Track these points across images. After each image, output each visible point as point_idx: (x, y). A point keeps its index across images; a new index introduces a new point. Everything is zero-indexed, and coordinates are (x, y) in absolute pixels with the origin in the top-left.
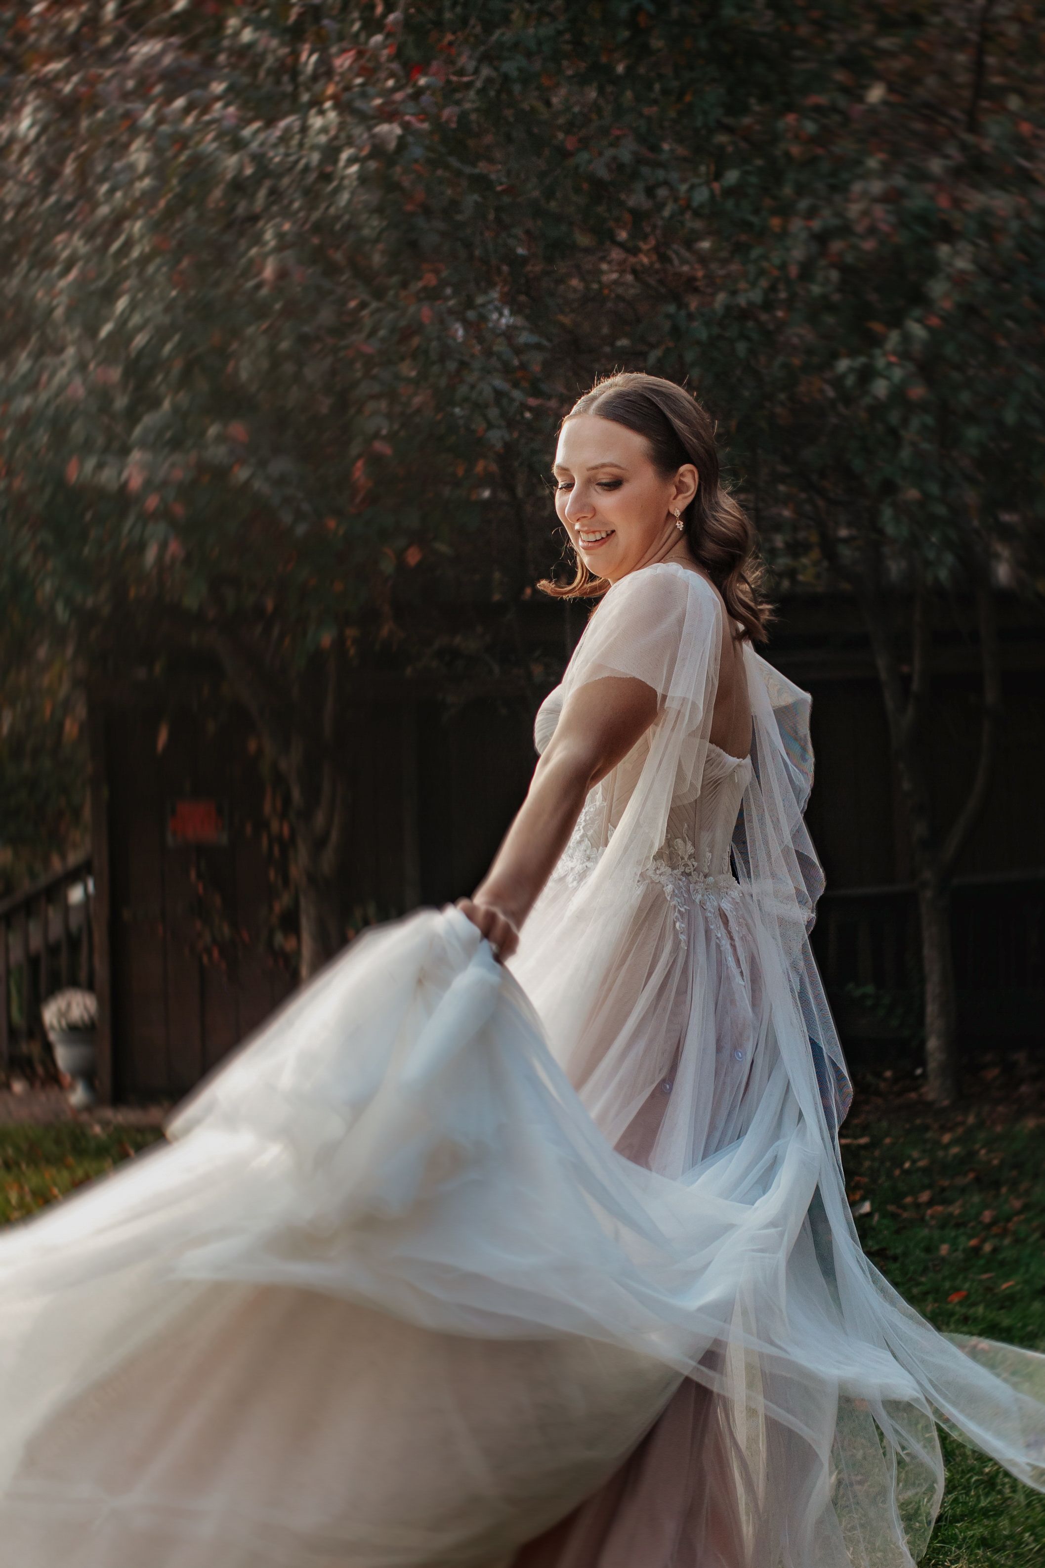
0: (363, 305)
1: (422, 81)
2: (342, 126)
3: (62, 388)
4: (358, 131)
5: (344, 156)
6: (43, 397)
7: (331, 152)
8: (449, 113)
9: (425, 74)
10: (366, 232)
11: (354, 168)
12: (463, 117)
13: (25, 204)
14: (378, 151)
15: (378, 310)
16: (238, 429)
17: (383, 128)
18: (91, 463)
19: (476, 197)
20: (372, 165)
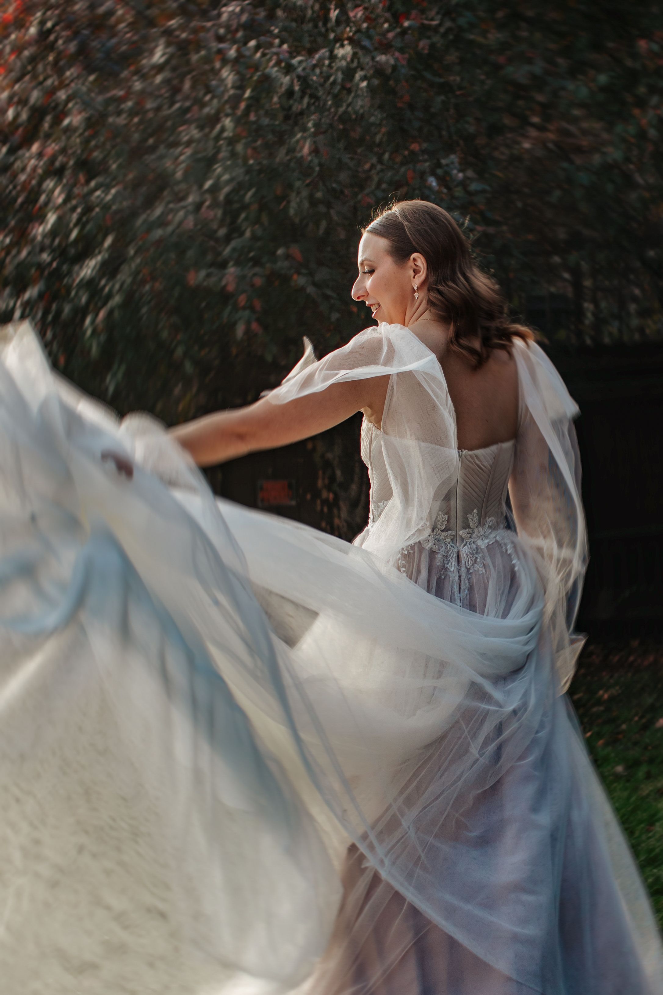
0: (373, 166)
1: (406, 24)
2: (355, 55)
3: (181, 223)
4: (366, 60)
5: (358, 76)
6: (170, 229)
7: (349, 73)
8: (423, 44)
9: (408, 19)
10: (372, 119)
11: (364, 84)
12: (432, 46)
13: (158, 109)
14: (379, 72)
15: (382, 171)
16: (295, 250)
17: (382, 58)
18: (203, 273)
19: (443, 97)
20: (376, 82)
